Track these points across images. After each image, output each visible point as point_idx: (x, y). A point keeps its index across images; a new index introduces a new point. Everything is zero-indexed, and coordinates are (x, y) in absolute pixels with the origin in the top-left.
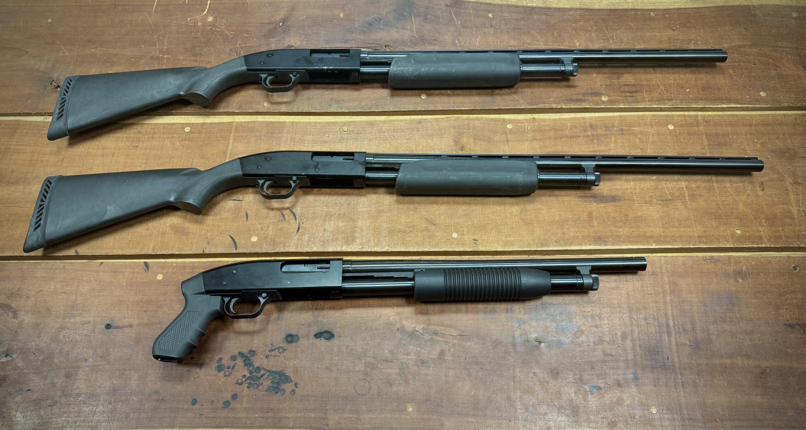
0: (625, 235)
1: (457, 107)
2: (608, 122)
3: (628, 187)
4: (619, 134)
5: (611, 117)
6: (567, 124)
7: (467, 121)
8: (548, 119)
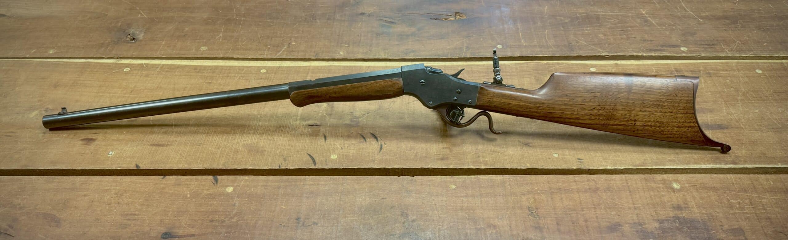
0: (744, 156)
1: (536, 55)
2: (693, 67)
3: (732, 118)
4: (708, 77)
5: (694, 64)
6: (651, 68)
7: (547, 65)
8: (630, 64)
